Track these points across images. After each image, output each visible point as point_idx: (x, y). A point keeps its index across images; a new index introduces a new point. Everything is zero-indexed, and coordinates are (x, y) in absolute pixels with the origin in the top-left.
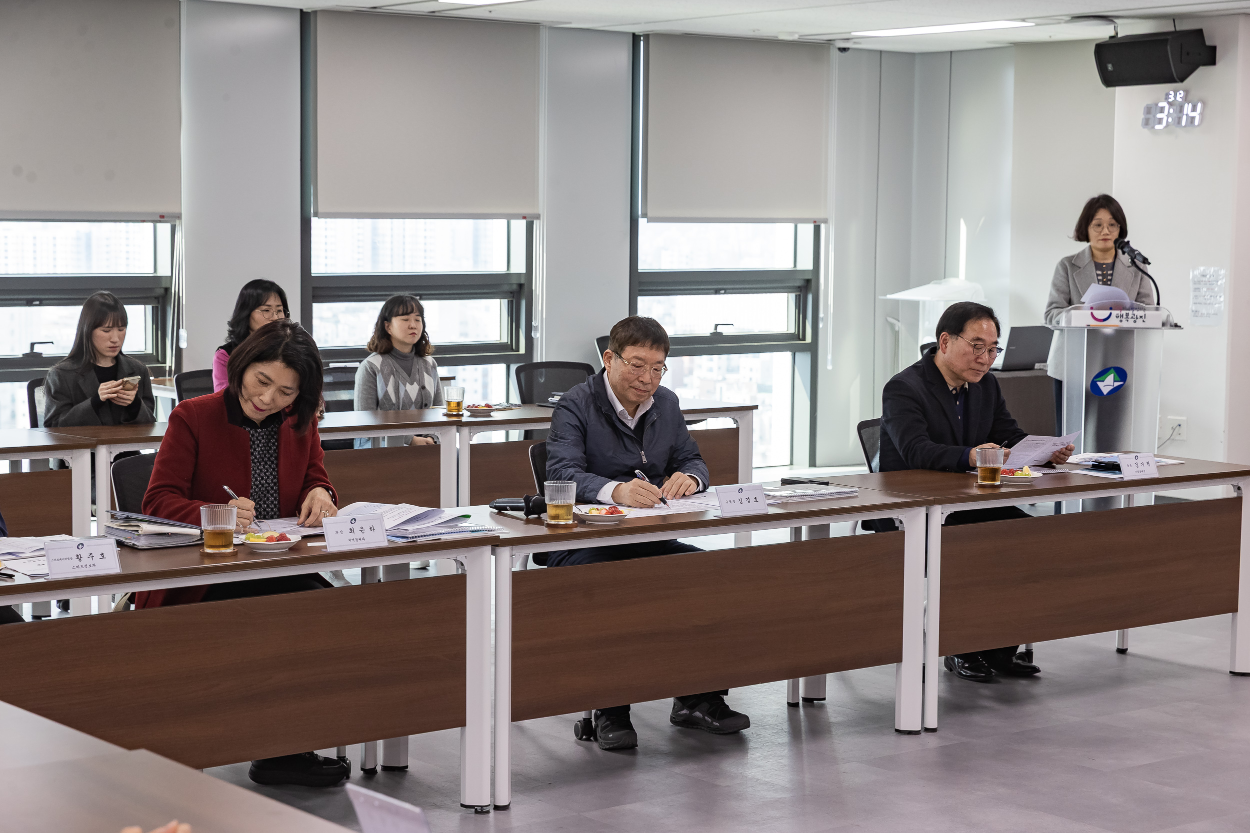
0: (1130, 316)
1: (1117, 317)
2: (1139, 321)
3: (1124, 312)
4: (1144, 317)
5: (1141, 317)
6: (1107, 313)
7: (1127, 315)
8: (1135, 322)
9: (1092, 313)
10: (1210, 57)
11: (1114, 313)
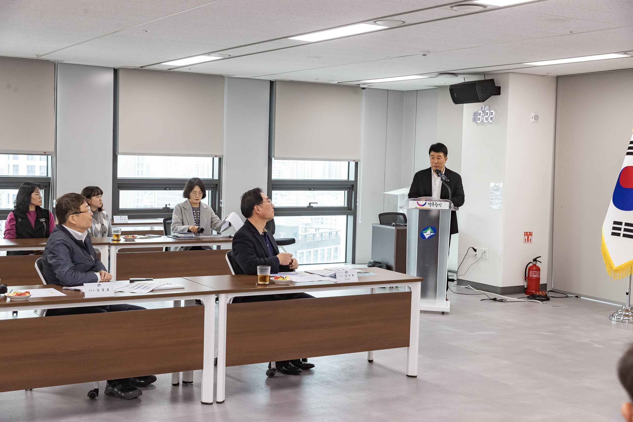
0: (434, 204)
1: (429, 204)
2: (439, 206)
3: (432, 202)
4: (440, 205)
5: (439, 204)
6: (424, 202)
7: (433, 203)
8: (437, 206)
9: (417, 202)
10: (497, 91)
11: (427, 202)
